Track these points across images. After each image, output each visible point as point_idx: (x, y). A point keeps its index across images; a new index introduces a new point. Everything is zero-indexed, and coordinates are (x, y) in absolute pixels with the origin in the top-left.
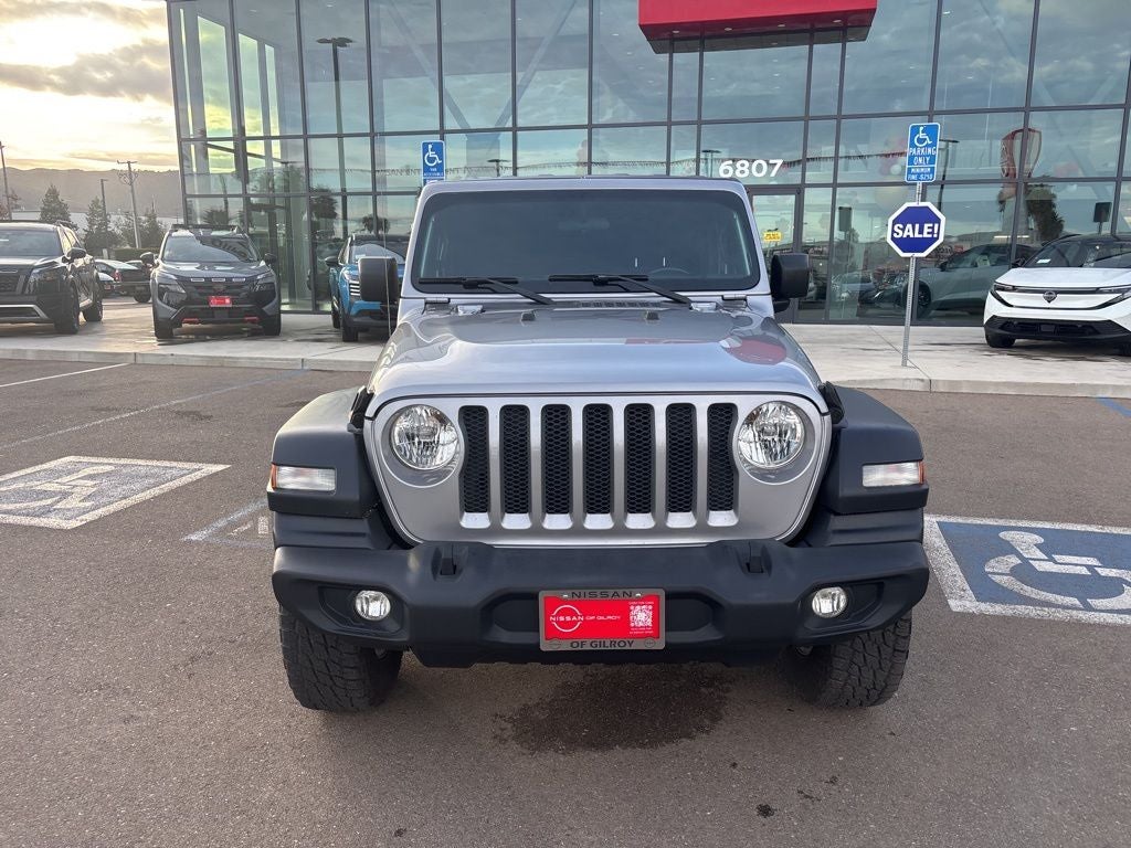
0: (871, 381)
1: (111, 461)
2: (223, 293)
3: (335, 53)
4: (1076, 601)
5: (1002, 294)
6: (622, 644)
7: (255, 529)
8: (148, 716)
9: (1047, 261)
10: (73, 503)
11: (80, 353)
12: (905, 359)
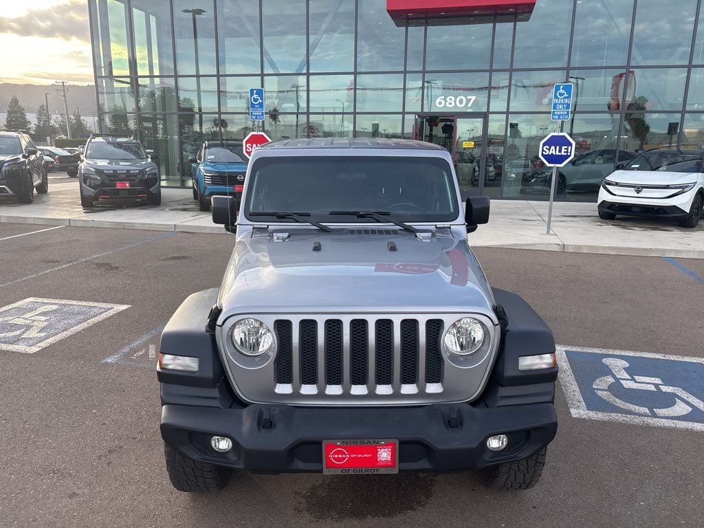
0: (527, 245)
1: (56, 301)
2: (124, 180)
3: (194, 19)
4: (646, 410)
5: (609, 187)
6: (372, 471)
7: (147, 354)
8: (84, 493)
9: (637, 166)
10: (33, 334)
11: (34, 218)
12: (549, 228)
